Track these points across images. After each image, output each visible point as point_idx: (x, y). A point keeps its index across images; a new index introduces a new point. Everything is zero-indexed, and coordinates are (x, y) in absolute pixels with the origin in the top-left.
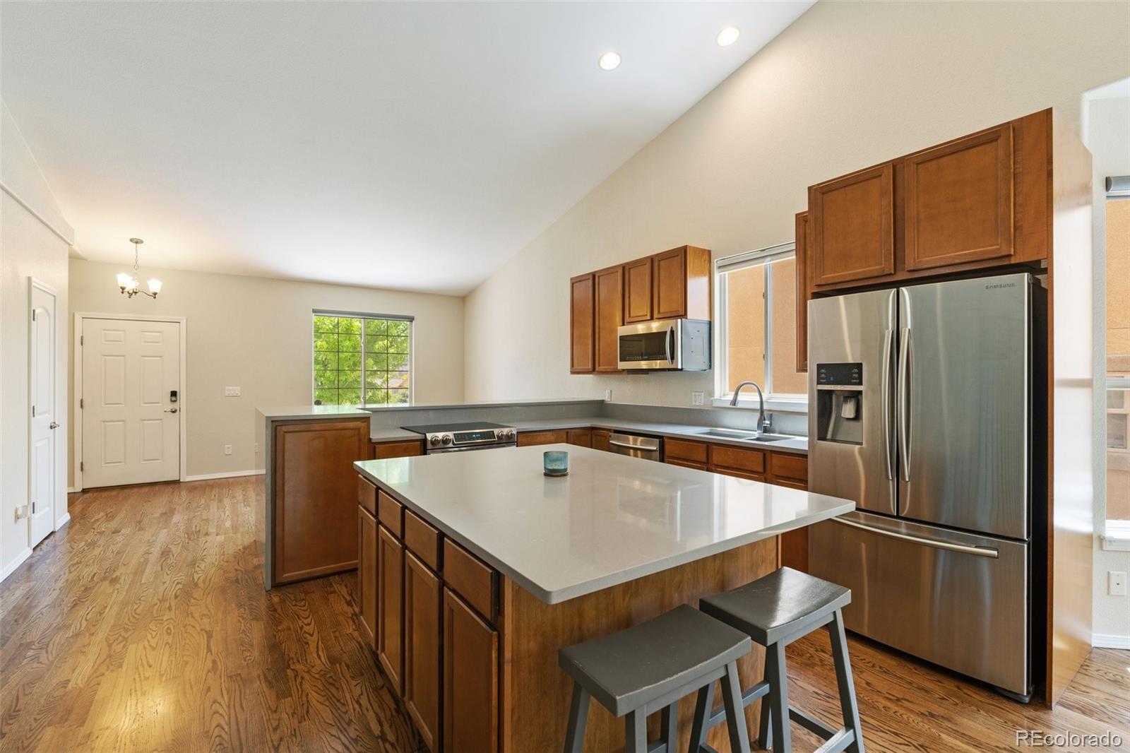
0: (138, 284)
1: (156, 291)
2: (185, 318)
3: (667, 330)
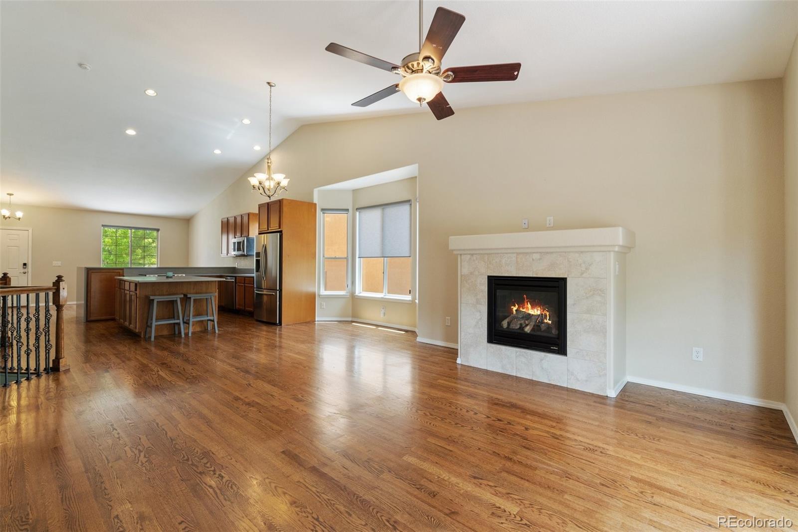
1: (20, 217)
2: (31, 229)
3: (242, 241)
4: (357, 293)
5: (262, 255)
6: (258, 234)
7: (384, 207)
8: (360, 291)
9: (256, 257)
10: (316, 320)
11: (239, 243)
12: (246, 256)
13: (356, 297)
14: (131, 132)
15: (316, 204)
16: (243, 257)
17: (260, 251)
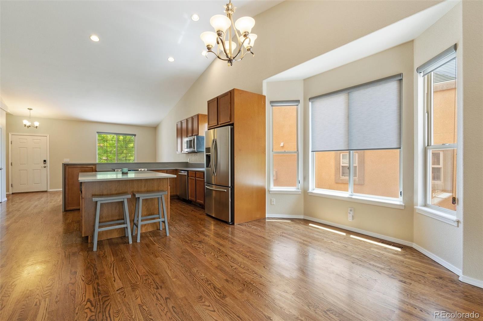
0: (31, 123)
1: (37, 126)
2: (49, 135)
3: (193, 139)
4: (310, 190)
5: (212, 150)
6: (207, 130)
7: (348, 91)
8: (313, 189)
9: (206, 153)
10: (266, 217)
11: (191, 141)
12: (196, 153)
13: (309, 194)
14: (95, 38)
15: (265, 96)
16: (194, 154)
17: (210, 145)
